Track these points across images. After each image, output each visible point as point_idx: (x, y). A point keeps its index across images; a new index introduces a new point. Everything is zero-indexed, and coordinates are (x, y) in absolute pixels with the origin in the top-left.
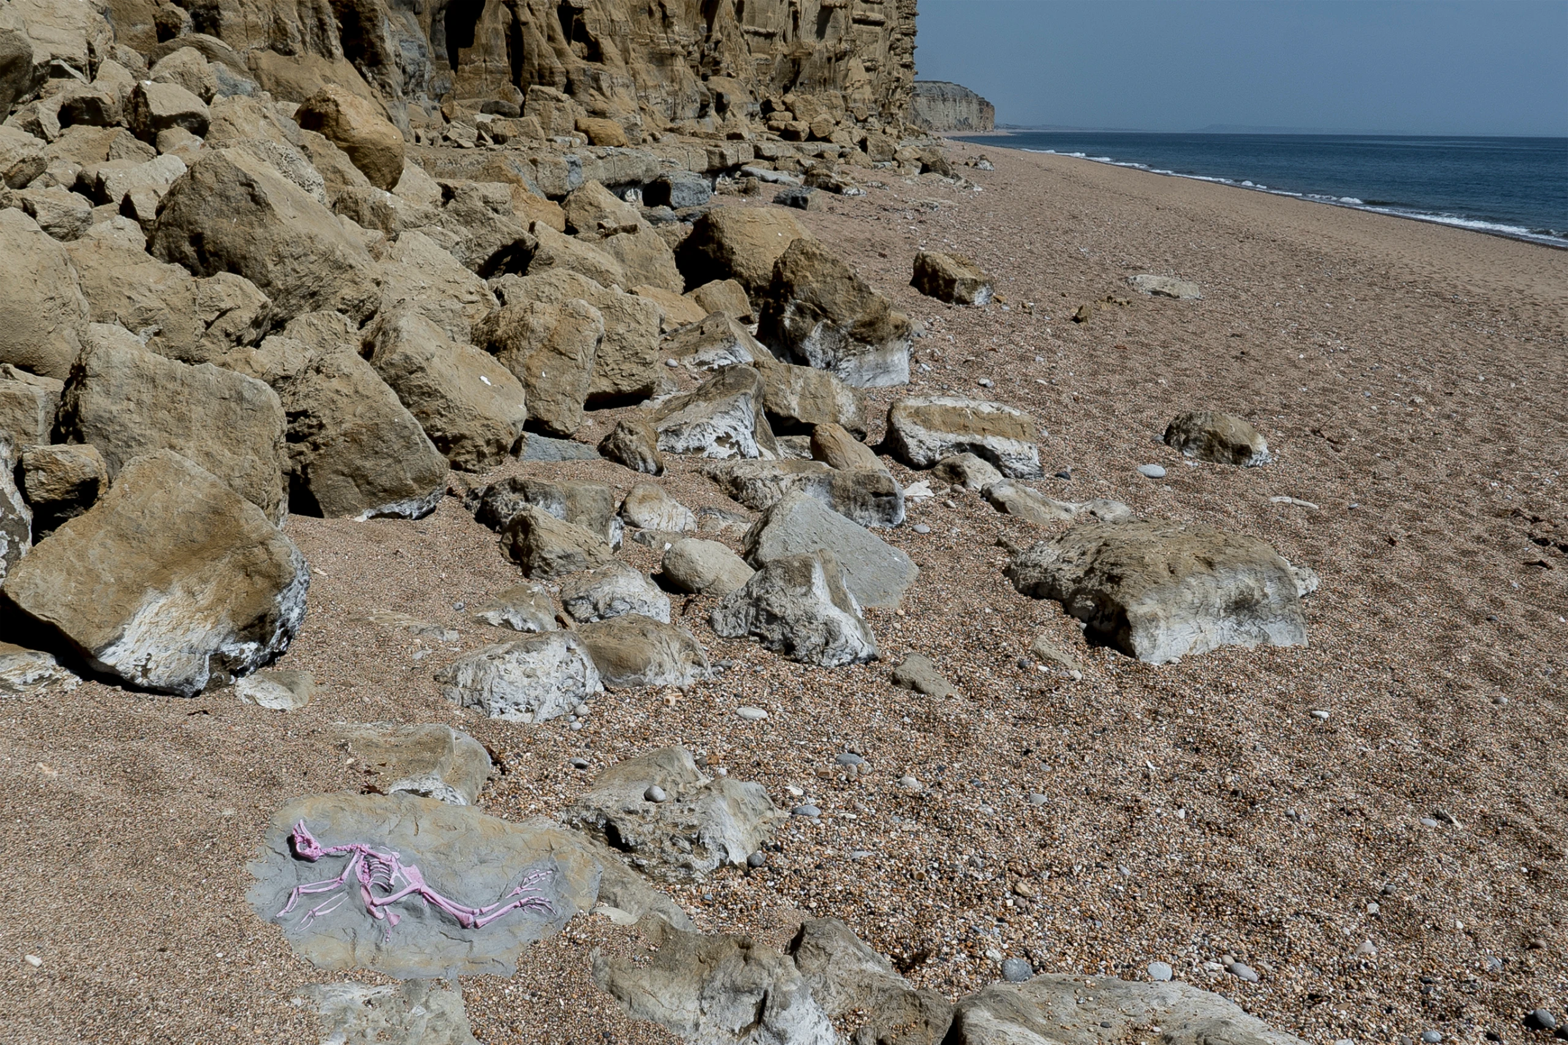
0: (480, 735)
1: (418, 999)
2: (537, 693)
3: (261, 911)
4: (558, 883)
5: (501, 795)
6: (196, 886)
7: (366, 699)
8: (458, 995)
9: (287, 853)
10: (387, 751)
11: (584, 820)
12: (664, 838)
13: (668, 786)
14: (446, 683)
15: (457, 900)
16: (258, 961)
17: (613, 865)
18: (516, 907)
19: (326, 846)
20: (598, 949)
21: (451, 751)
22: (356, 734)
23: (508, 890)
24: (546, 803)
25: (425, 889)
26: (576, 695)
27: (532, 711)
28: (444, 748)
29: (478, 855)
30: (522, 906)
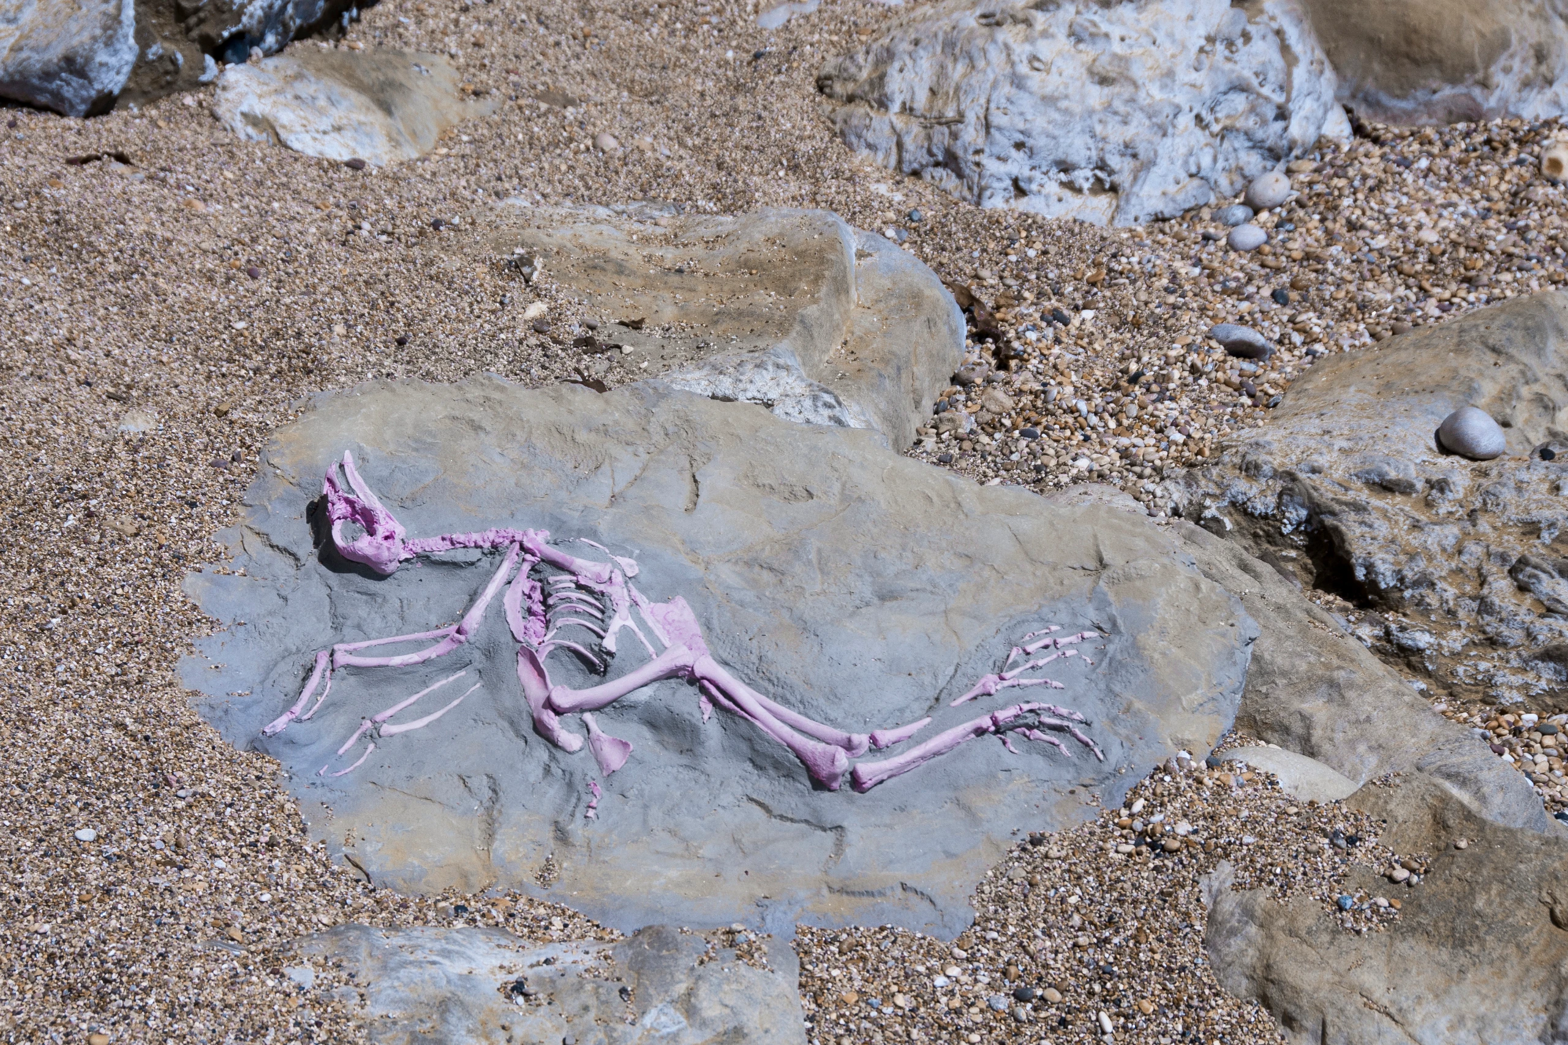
0: (945, 258)
1: (665, 986)
2: (1129, 132)
3: (220, 714)
4: (1115, 667)
5: (991, 427)
6: (32, 636)
7: (609, 143)
8: (785, 981)
9: (307, 549)
10: (649, 284)
11: (1240, 508)
12: (1492, 568)
13: (1521, 414)
14: (851, 99)
15: (804, 706)
16: (201, 858)
17: (1304, 631)
18: (980, 732)
19: (425, 534)
20: (1226, 868)
21: (841, 288)
22: (561, 236)
23: (963, 681)
24: (1124, 453)
25: (706, 666)
26: (1256, 145)
27: (1114, 189)
28: (818, 279)
29: (875, 574)
30: (999, 730)
